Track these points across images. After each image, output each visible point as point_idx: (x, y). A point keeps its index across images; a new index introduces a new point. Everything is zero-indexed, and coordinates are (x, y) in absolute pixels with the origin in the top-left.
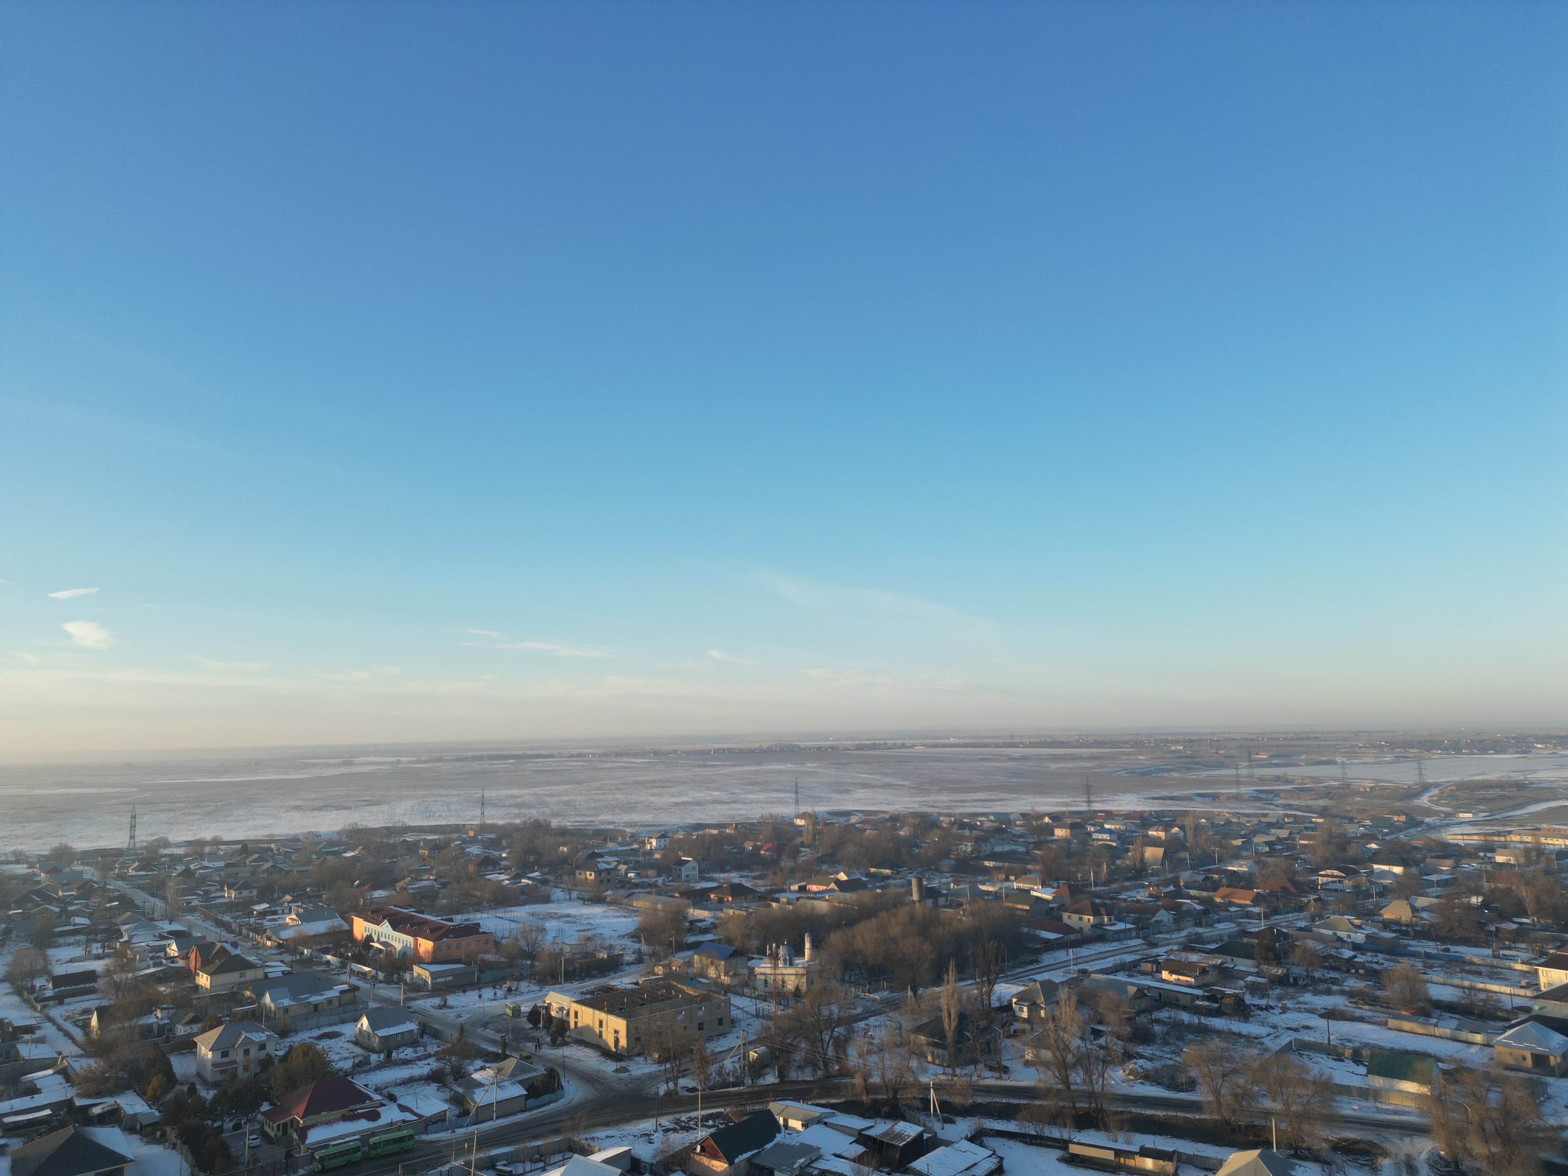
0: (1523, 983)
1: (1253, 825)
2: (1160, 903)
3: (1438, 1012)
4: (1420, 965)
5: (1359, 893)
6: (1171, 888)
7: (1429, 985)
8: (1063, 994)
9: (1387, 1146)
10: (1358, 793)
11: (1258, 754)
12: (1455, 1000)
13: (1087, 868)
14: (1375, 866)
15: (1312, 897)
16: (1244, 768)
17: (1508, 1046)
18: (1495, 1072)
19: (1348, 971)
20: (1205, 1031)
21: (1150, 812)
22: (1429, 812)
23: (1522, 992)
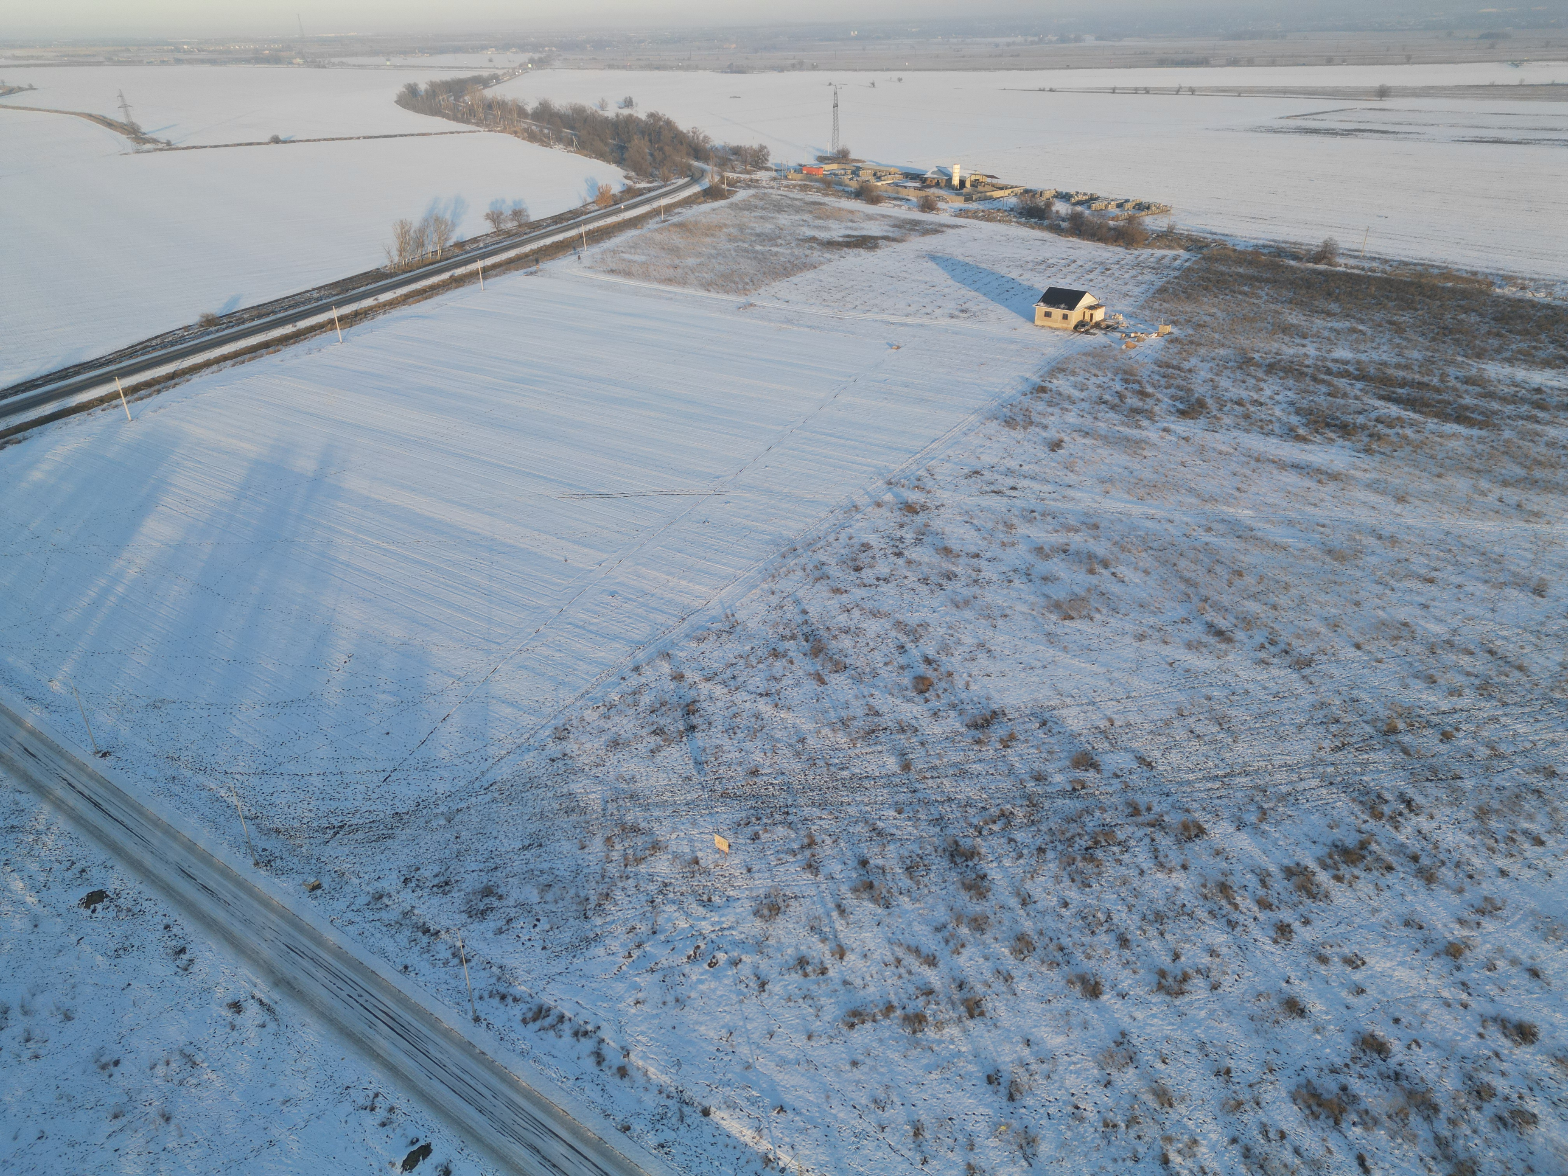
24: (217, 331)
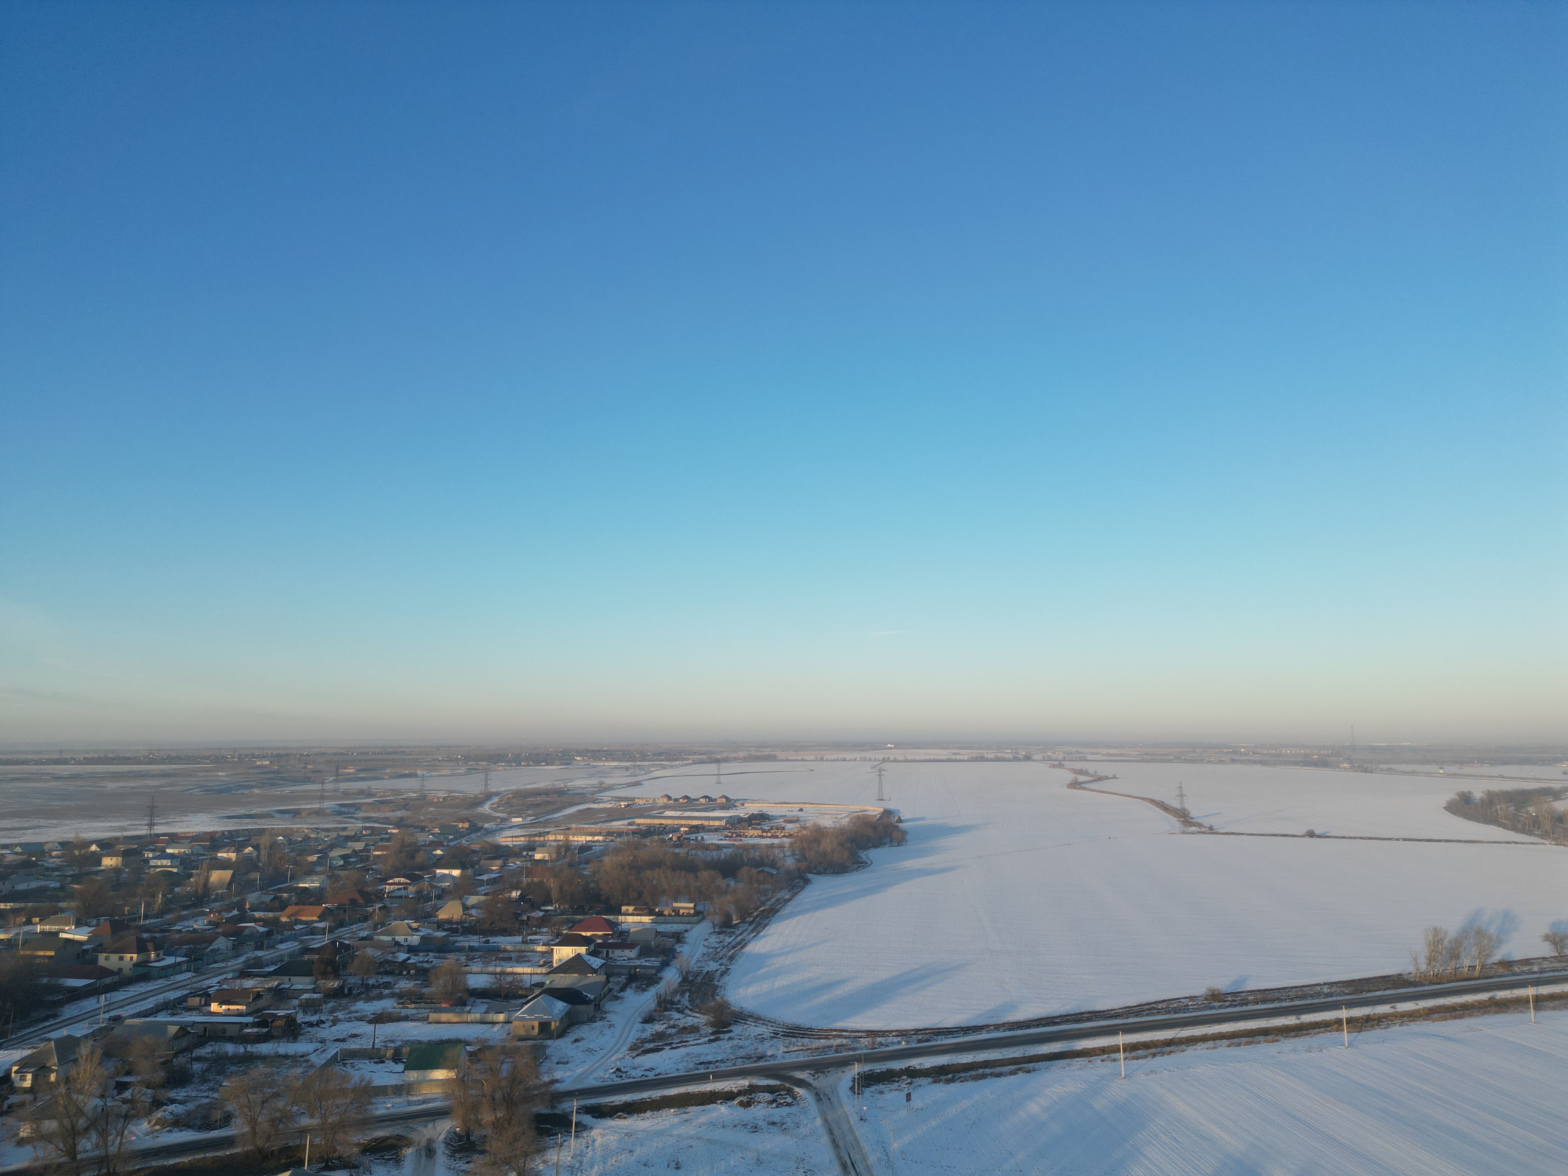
0: (541, 963)
1: (330, 840)
2: (220, 930)
3: (472, 999)
4: (463, 959)
5: (422, 897)
6: (235, 912)
7: (468, 976)
8: (84, 1050)
9: (414, 1136)
10: (432, 804)
11: (346, 768)
12: (488, 986)
13: (137, 899)
14: (438, 871)
15: (378, 906)
16: (330, 782)
17: (523, 1019)
18: (508, 1044)
19: (401, 973)
20: (249, 1059)
21: (223, 832)
22: (488, 818)
23: (539, 970)
24: (1220, 1007)
